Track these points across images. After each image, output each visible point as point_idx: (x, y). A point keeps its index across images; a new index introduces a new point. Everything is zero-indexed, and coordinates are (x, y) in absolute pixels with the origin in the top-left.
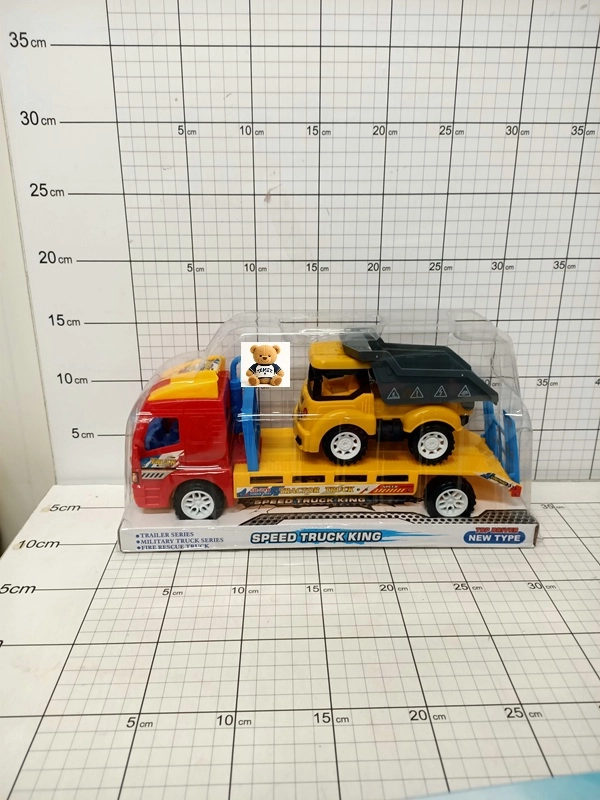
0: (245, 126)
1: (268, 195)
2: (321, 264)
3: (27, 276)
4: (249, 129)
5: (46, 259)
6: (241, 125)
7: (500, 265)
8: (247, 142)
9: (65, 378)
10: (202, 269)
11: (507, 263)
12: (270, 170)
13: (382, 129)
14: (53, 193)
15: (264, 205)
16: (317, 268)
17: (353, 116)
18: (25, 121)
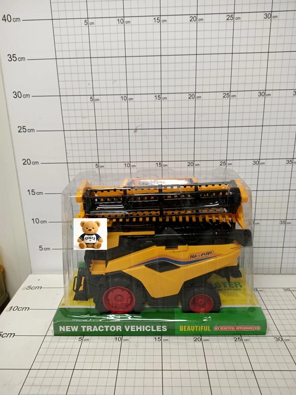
0: (123, 96)
1: (136, 129)
2: (164, 163)
3: (17, 171)
4: (126, 97)
5: (26, 163)
6: (121, 96)
7: (257, 162)
8: (124, 104)
9: (36, 221)
10: (103, 166)
11: (261, 161)
12: (137, 117)
13: (193, 96)
14: (29, 131)
15: (134, 134)
16: (161, 165)
17: (178, 90)
18: (15, 96)
